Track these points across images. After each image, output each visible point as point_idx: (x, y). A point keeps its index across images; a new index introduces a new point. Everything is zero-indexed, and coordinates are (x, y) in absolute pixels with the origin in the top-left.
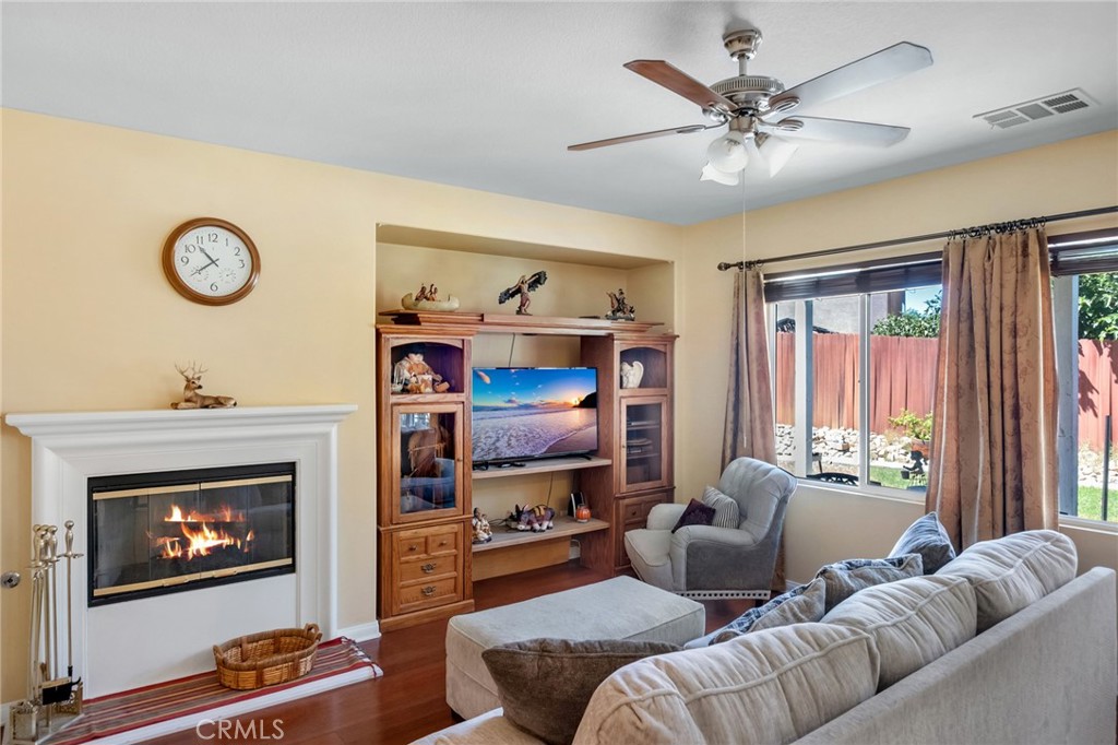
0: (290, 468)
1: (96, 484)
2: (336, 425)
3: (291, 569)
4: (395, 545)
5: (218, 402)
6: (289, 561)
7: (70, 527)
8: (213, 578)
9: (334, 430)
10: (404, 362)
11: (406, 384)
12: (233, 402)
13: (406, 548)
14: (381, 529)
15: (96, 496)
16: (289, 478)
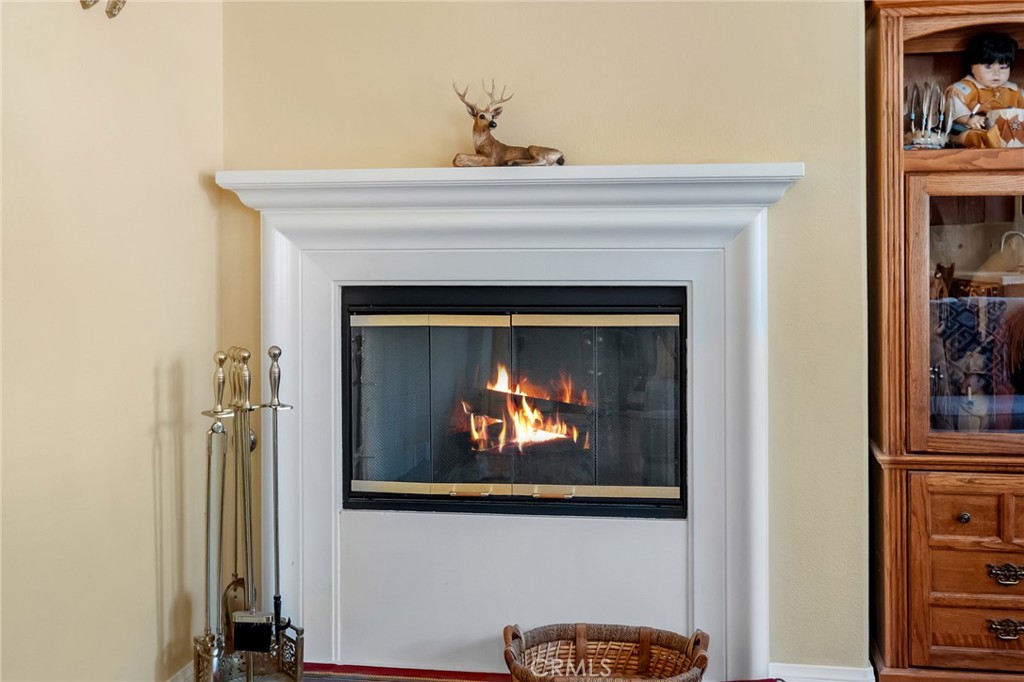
0: (674, 299)
1: (358, 299)
2: (765, 211)
3: (677, 509)
4: (916, 501)
5: (528, 156)
6: (673, 493)
7: (275, 357)
8: (530, 499)
9: (760, 222)
10: (958, 87)
11: (955, 132)
12: (554, 157)
13: (946, 515)
14: (881, 457)
15: (357, 321)
16: (672, 320)
